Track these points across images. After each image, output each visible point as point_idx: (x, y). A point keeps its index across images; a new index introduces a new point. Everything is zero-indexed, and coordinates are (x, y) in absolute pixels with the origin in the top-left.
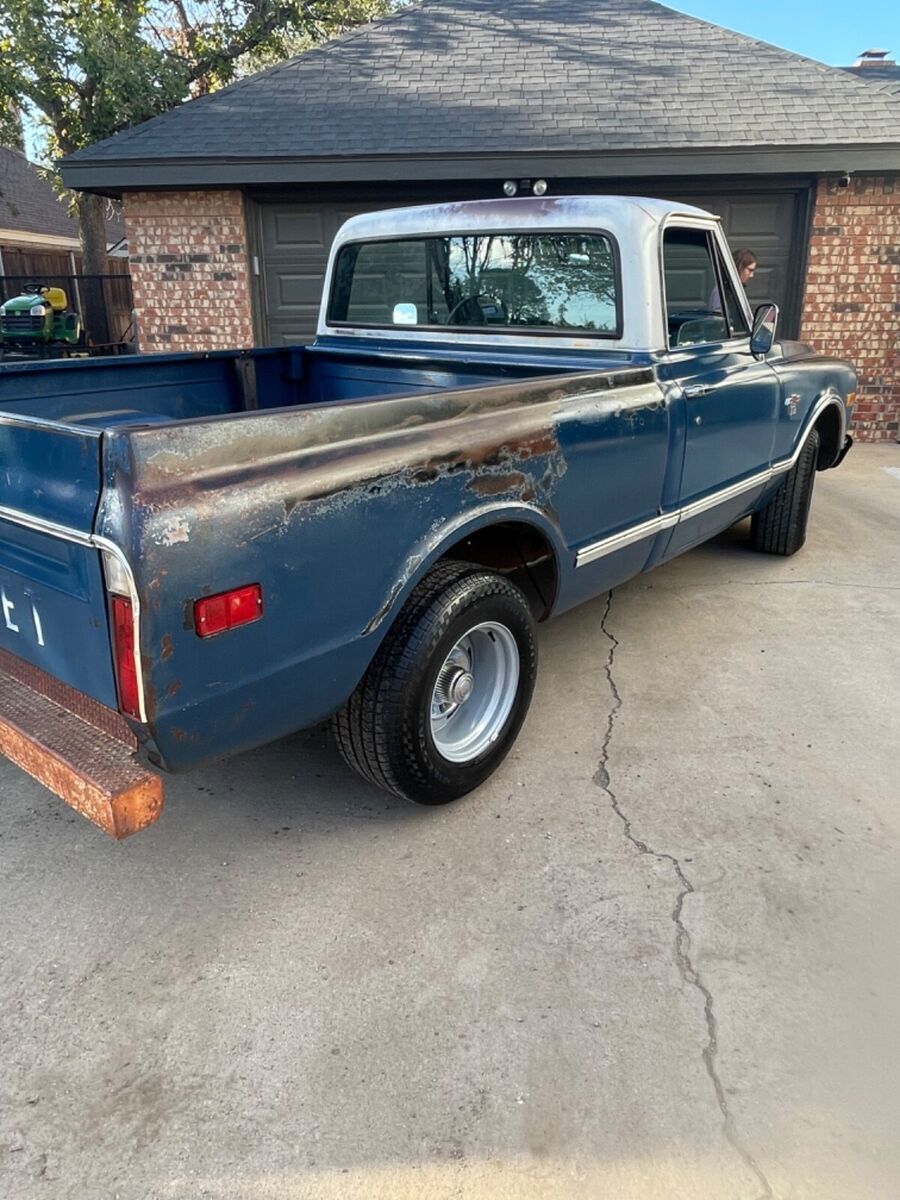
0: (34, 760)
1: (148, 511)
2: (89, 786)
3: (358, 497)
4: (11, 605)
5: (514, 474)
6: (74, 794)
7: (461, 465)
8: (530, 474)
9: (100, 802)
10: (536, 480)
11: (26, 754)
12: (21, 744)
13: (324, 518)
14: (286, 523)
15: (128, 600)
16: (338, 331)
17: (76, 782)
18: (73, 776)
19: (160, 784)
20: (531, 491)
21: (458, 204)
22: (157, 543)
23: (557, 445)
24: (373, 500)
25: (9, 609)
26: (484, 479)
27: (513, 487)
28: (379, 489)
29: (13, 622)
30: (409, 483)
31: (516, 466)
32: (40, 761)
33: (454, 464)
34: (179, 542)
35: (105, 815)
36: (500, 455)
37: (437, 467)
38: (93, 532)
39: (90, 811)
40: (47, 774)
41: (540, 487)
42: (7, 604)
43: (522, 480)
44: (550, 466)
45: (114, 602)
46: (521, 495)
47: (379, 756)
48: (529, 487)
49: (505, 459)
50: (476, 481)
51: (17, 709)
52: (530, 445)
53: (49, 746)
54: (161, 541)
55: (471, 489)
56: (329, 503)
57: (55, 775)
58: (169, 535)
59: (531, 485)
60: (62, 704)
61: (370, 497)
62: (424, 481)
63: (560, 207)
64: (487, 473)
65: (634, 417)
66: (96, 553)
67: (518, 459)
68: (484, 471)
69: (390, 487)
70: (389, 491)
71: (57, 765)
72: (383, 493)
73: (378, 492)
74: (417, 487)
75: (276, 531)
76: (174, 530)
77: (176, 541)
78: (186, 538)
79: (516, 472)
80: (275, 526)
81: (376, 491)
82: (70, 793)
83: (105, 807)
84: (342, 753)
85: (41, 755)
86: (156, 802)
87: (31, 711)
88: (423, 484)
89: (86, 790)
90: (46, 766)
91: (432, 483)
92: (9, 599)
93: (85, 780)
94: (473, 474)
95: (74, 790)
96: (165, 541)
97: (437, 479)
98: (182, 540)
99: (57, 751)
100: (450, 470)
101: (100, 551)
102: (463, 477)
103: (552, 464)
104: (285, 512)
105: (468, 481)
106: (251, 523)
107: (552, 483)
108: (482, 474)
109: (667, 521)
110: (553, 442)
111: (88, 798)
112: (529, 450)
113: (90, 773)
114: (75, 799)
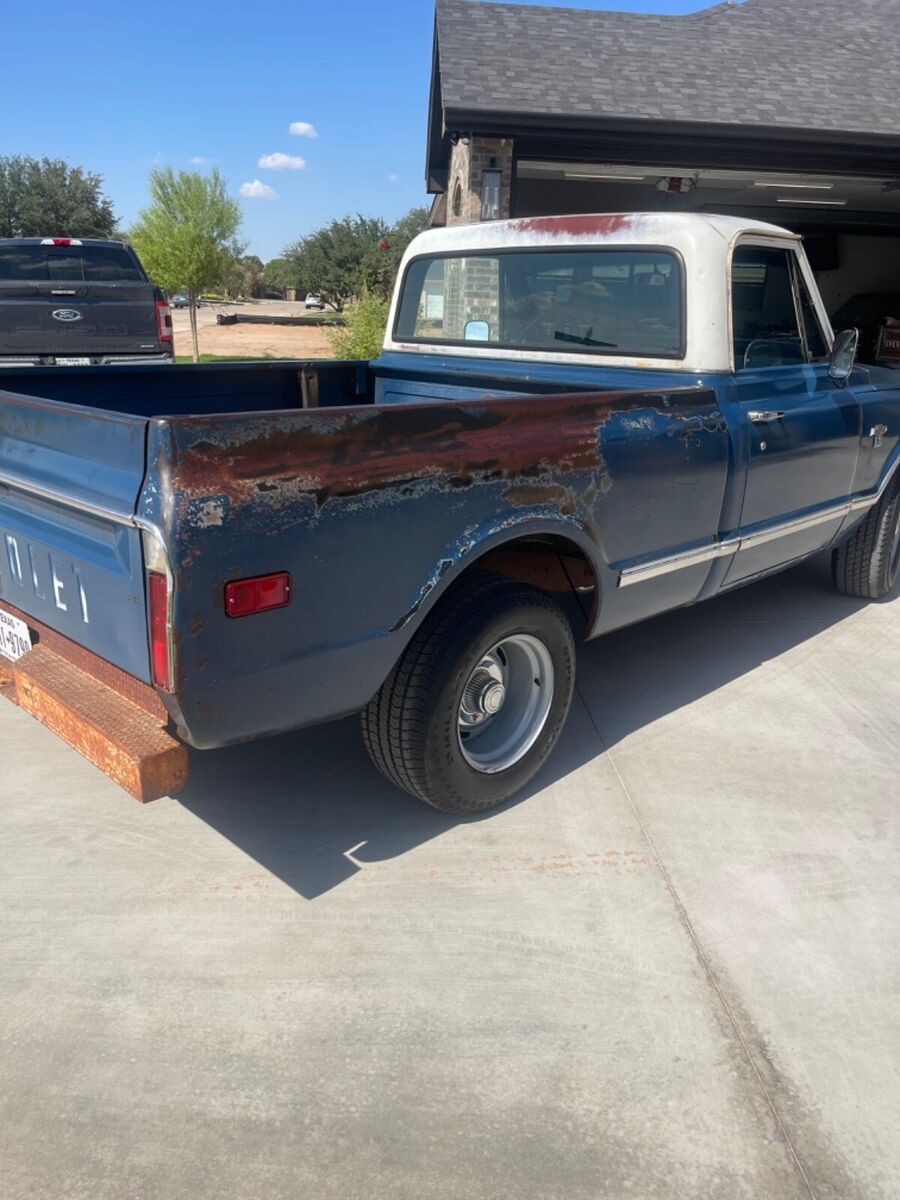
0: (73, 730)
1: (185, 495)
2: (121, 752)
3: (390, 498)
4: (61, 585)
5: (554, 487)
6: (107, 760)
7: (498, 474)
8: (571, 488)
9: (129, 766)
10: (578, 495)
11: (67, 725)
12: (63, 715)
13: (355, 515)
14: (317, 516)
15: (163, 576)
16: (403, 347)
17: (110, 749)
18: (108, 743)
19: (186, 755)
20: (572, 505)
21: (527, 220)
22: (193, 525)
23: (602, 461)
24: (405, 501)
25: (59, 588)
26: (521, 489)
27: (552, 500)
28: (411, 491)
29: (62, 601)
30: (442, 487)
31: (556, 478)
32: (79, 730)
33: (490, 472)
34: (213, 526)
35: (133, 778)
36: (540, 466)
37: (472, 474)
38: (135, 513)
39: (120, 776)
40: (84, 742)
41: (582, 502)
42: (58, 584)
43: (562, 494)
44: (593, 481)
45: (151, 578)
46: (560, 508)
47: (406, 762)
48: (569, 501)
49: (545, 470)
50: (513, 490)
51: (61, 684)
52: (572, 459)
53: (87, 716)
54: (196, 523)
55: (507, 498)
56: (361, 501)
57: (91, 742)
58: (204, 518)
59: (571, 498)
60: (103, 681)
61: (402, 498)
62: (458, 486)
63: (628, 225)
64: (525, 483)
65: (689, 437)
66: (137, 532)
67: (558, 472)
68: (522, 481)
69: (422, 490)
70: (422, 494)
71: (93, 733)
72: (415, 496)
73: (411, 494)
74: (450, 492)
75: (307, 523)
76: (208, 513)
77: (210, 524)
78: (219, 523)
79: (556, 485)
80: (306, 518)
81: (408, 493)
82: (103, 760)
83: (134, 771)
84: (370, 751)
85: (80, 725)
86: (181, 772)
87: (74, 686)
88: (456, 490)
89: (118, 755)
90: (84, 735)
91: (467, 489)
92: (59, 580)
93: (117, 746)
94: (509, 483)
95: (108, 757)
96: (200, 523)
97: (472, 486)
98: (214, 523)
99: (94, 720)
100: (486, 478)
101: (141, 530)
102: (499, 486)
103: (596, 479)
104: (317, 506)
105: (504, 490)
106: (282, 513)
107: (595, 499)
108: (519, 484)
109: (725, 549)
110: (597, 458)
111: (119, 763)
112: (570, 463)
113: (122, 740)
114: (108, 765)
